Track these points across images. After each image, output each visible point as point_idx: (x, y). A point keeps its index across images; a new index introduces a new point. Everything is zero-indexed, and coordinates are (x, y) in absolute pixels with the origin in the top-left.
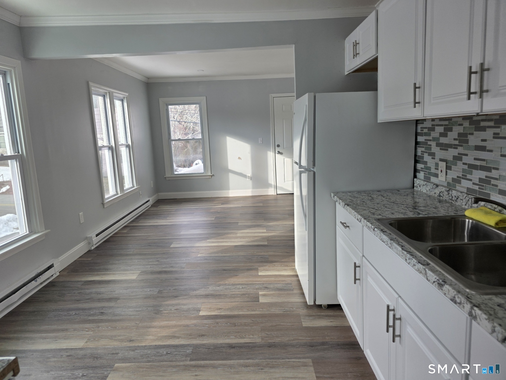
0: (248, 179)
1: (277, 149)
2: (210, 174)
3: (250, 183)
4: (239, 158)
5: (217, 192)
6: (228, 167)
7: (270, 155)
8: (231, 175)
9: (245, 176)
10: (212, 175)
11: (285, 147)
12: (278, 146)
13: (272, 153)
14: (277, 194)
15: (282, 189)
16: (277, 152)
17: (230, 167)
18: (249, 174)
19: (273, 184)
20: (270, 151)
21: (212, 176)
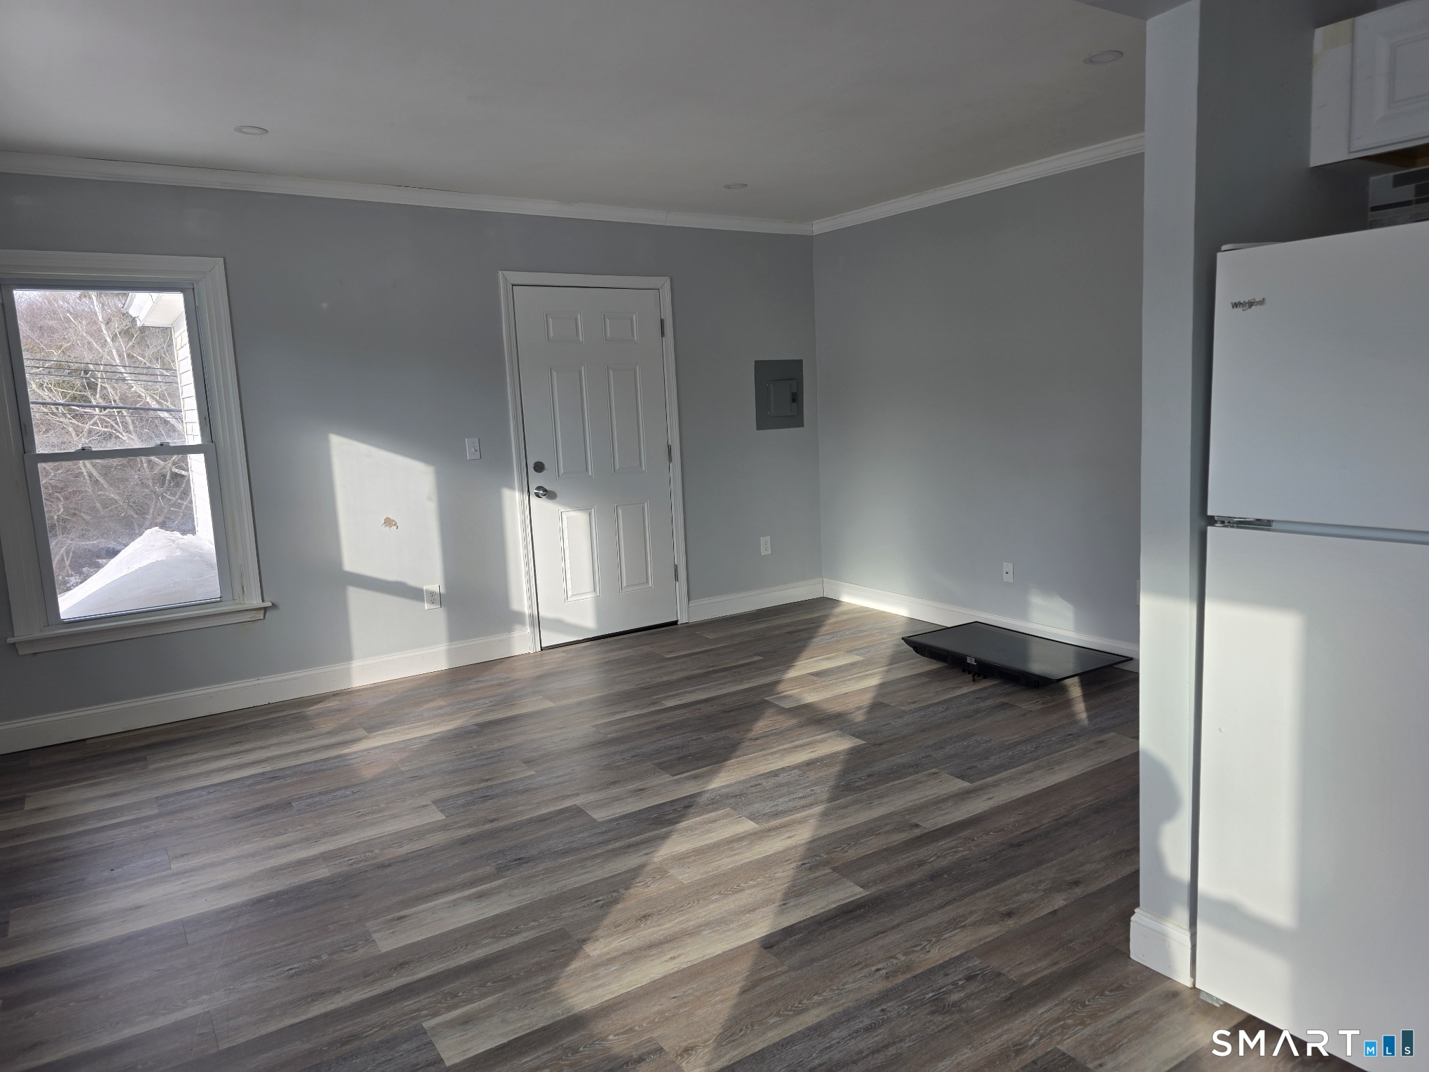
0: (427, 606)
1: (537, 480)
2: (257, 602)
3: (436, 617)
4: (389, 522)
5: (296, 679)
6: (339, 563)
7: (513, 499)
8: (355, 595)
9: (415, 594)
10: (269, 604)
11: (562, 471)
12: (539, 467)
13: (517, 494)
14: (542, 650)
15: (559, 625)
16: (533, 491)
17: (351, 563)
18: (434, 583)
19: (527, 611)
20: (512, 487)
21: (265, 609)
